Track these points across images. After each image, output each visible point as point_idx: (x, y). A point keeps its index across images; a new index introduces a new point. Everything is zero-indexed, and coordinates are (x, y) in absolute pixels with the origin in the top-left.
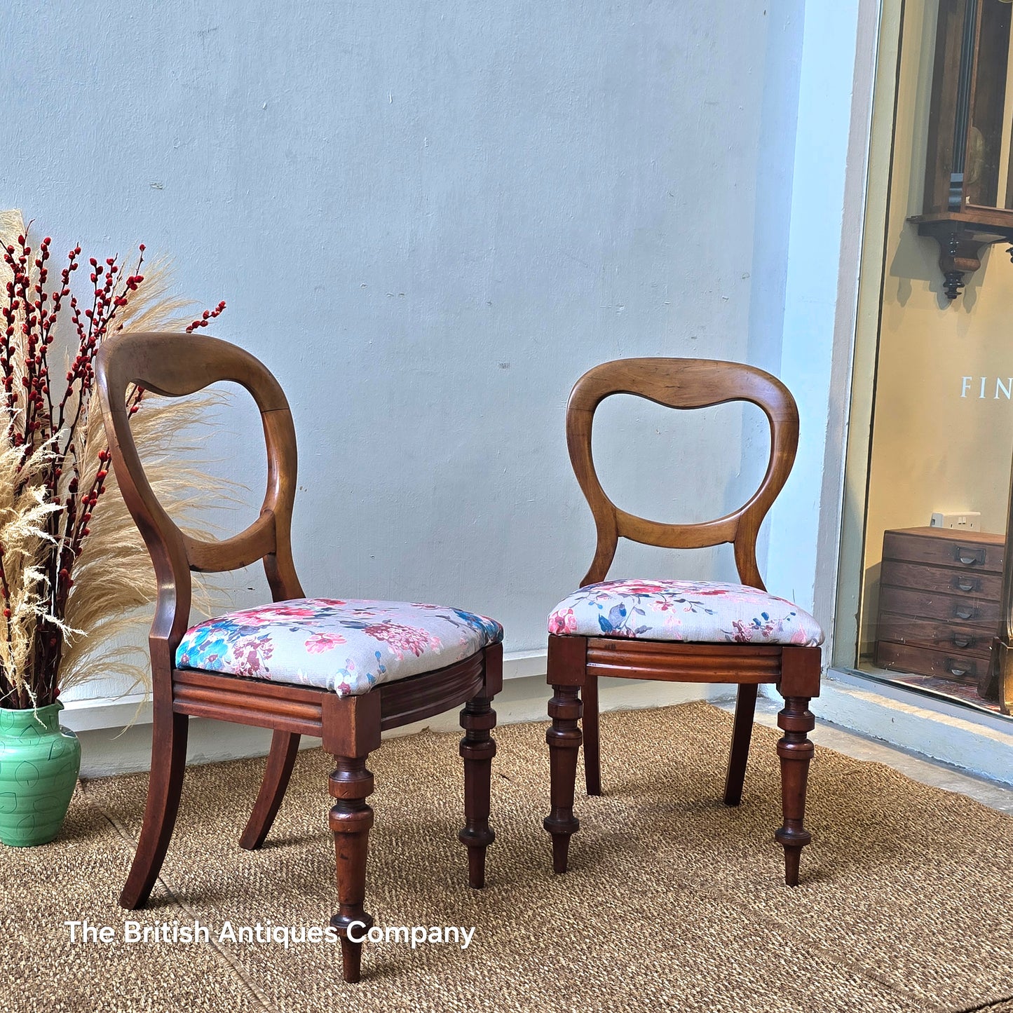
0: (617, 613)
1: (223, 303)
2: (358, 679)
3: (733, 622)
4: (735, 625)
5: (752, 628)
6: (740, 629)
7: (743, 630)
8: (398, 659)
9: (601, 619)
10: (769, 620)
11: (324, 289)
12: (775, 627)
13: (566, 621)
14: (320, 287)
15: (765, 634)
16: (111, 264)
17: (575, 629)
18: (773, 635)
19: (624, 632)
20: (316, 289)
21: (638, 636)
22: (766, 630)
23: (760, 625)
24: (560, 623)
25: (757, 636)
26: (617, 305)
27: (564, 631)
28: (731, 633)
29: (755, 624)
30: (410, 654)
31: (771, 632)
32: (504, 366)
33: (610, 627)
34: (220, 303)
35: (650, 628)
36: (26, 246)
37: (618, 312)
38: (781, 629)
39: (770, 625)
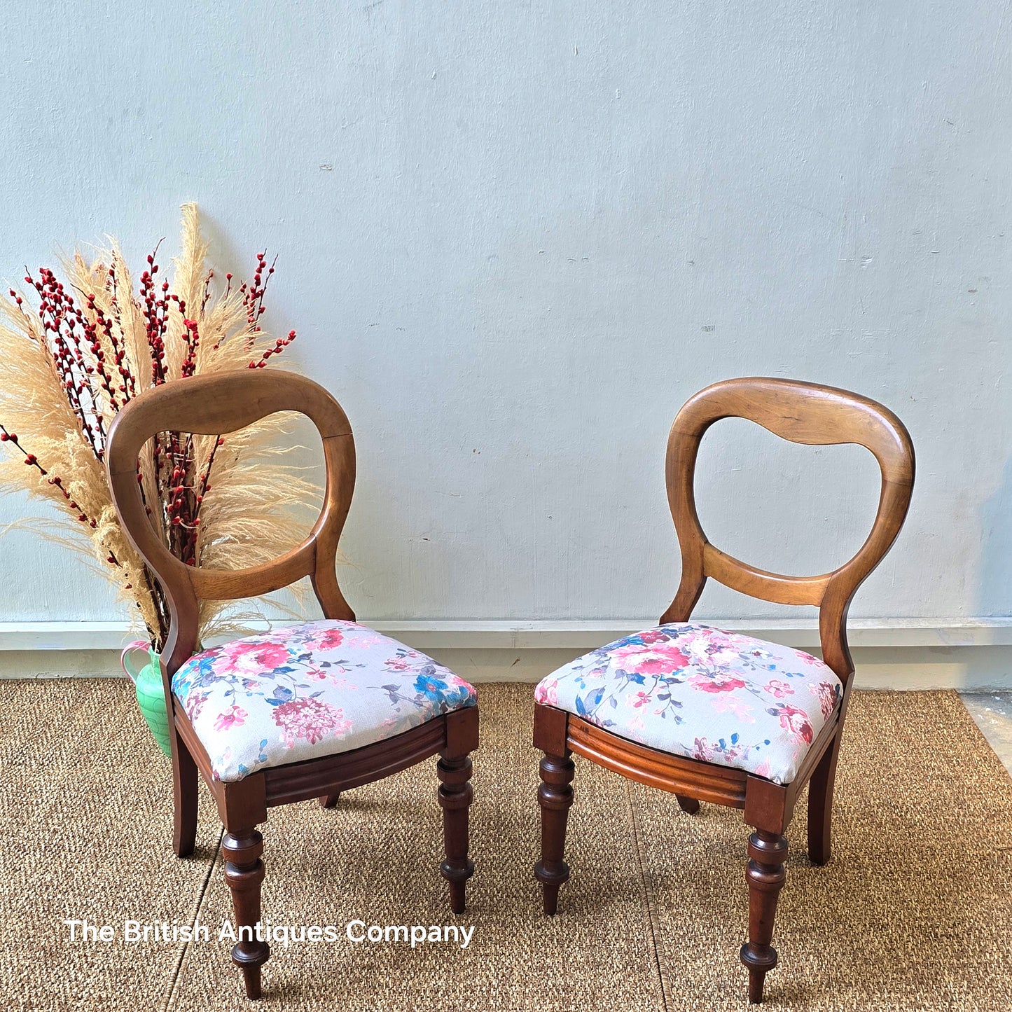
0: (593, 699)
1: (293, 333)
2: (227, 770)
3: (696, 739)
4: (697, 742)
5: (714, 750)
6: (700, 748)
7: (704, 750)
8: (286, 748)
9: (578, 700)
10: (736, 744)
11: (498, 257)
12: (740, 753)
13: (549, 694)
14: (494, 256)
15: (728, 759)
16: (261, 260)
17: (556, 703)
18: (735, 762)
19: (594, 720)
20: (489, 259)
21: (605, 727)
22: (729, 755)
23: (724, 748)
24: (543, 694)
25: (719, 758)
26: (863, 257)
27: (546, 701)
28: (691, 750)
29: (719, 745)
30: (304, 741)
31: (735, 758)
32: (707, 329)
33: (584, 710)
34: (290, 332)
35: (615, 725)
36: (154, 265)
37: (863, 265)
38: (746, 757)
39: (736, 750)
